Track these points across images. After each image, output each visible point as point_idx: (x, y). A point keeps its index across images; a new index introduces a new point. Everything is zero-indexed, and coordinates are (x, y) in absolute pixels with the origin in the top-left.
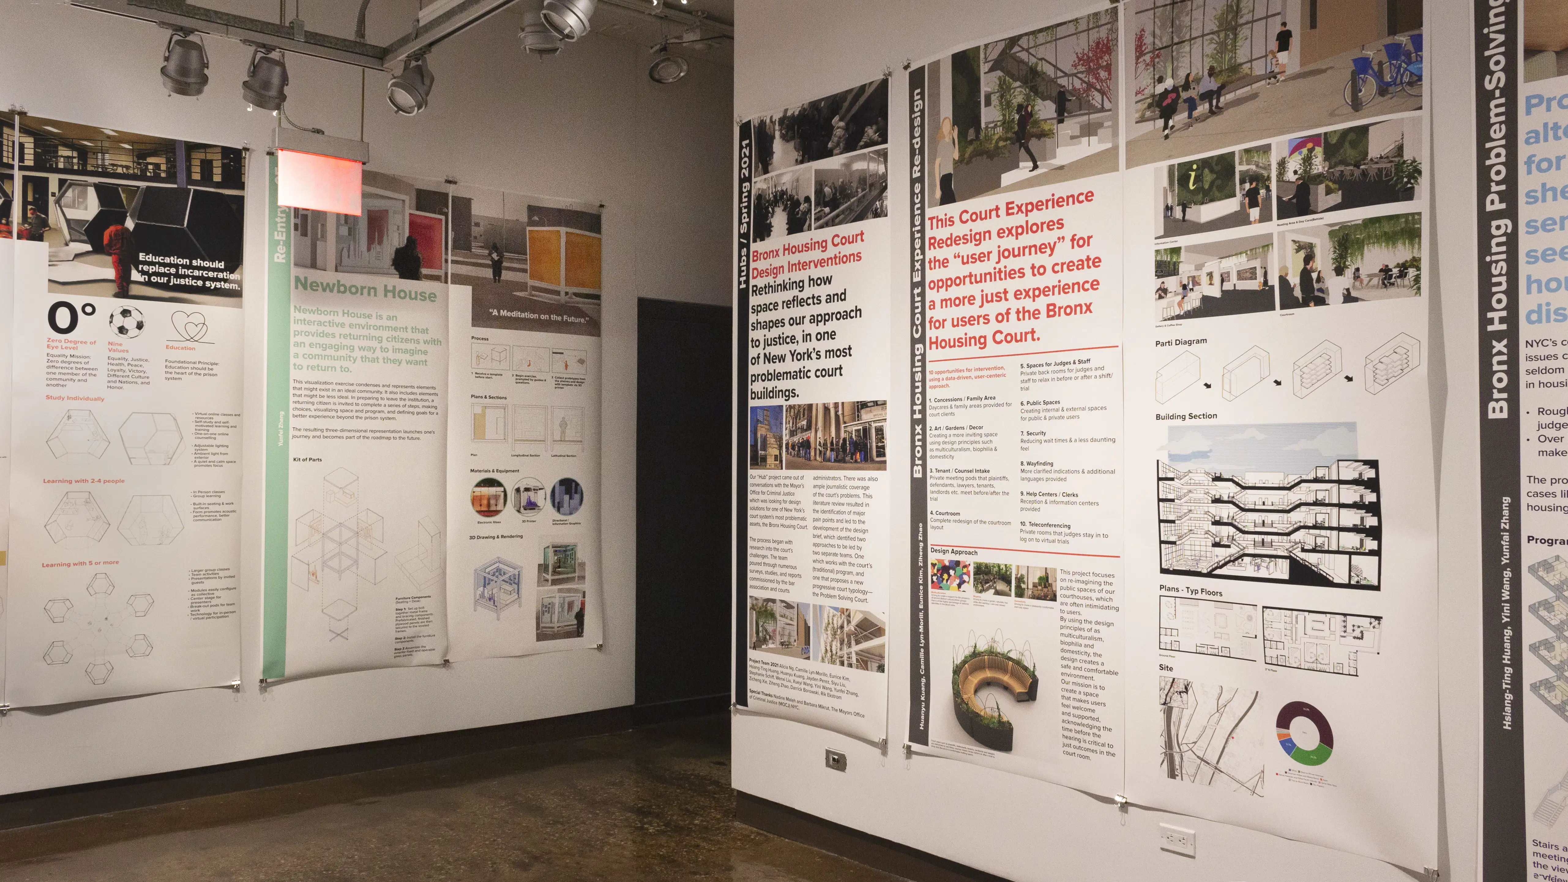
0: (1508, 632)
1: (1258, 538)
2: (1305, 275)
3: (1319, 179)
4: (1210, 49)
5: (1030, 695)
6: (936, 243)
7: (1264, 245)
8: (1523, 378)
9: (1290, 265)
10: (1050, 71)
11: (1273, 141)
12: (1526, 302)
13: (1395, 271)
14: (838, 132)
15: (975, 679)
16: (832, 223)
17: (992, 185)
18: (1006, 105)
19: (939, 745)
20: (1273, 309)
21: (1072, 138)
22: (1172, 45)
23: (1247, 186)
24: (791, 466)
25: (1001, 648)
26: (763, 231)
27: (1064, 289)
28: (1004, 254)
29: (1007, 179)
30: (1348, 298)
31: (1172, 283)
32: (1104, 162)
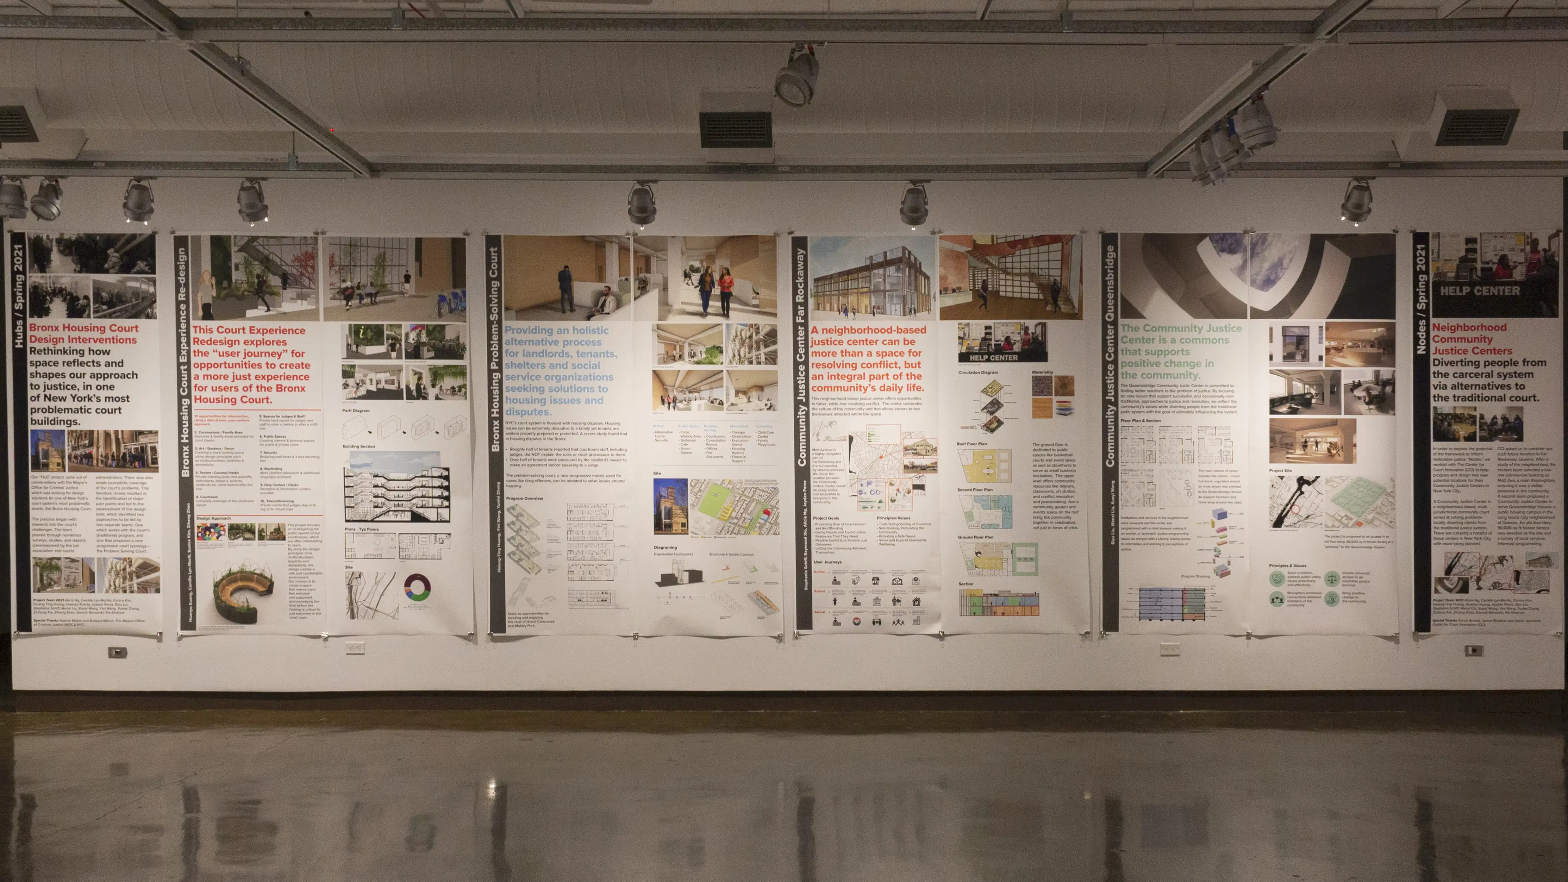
0: (499, 535)
1: (396, 503)
2: (418, 386)
3: (424, 344)
4: (371, 273)
5: (269, 590)
6: (197, 342)
7: (399, 370)
8: (505, 436)
9: (411, 380)
10: (278, 261)
11: (403, 323)
12: (506, 407)
13: (457, 389)
14: (113, 259)
15: (230, 588)
16: (110, 316)
17: (241, 315)
19: (205, 628)
20: (402, 399)
21: (291, 299)
22: (350, 266)
23: (390, 341)
24: (72, 470)
25: (248, 569)
26: (40, 311)
27: (288, 378)
28: (248, 354)
29: (250, 313)
30: (437, 398)
31: (351, 381)
32: (311, 315)
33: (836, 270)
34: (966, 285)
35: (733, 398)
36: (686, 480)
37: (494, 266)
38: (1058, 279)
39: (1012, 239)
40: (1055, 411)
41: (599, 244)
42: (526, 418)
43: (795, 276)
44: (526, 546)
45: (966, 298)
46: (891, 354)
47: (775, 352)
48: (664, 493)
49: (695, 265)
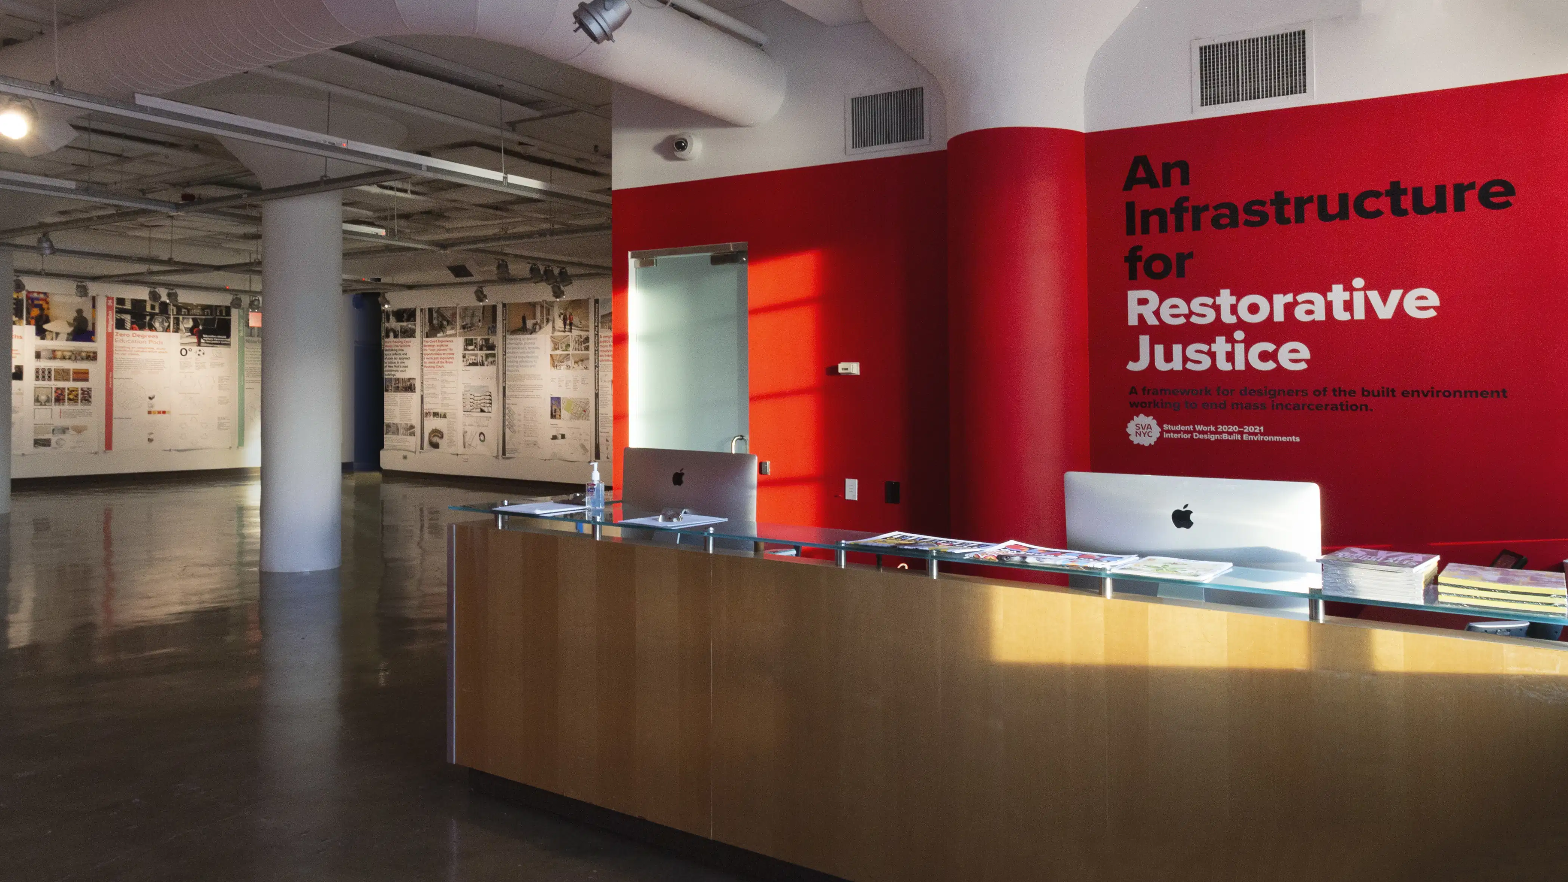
0: (505, 418)
1: (476, 405)
2: (482, 361)
3: (484, 345)
4: (470, 319)
5: (442, 437)
6: (425, 346)
7: (477, 355)
8: (507, 380)
10: (445, 315)
11: (479, 337)
12: (507, 369)
13: (493, 362)
14: (405, 318)
15: (432, 435)
16: (405, 337)
17: (436, 336)
18: (438, 320)
19: (426, 449)
20: (478, 366)
21: (449, 329)
22: (465, 317)
23: (475, 344)
24: (395, 392)
25: (437, 428)
26: (388, 336)
27: (449, 358)
28: (438, 350)
29: (438, 335)
30: (487, 365)
31: (465, 359)
32: (454, 335)
33: (608, 312)
35: (574, 365)
36: (560, 397)
37: (504, 315)
41: (533, 305)
42: (513, 373)
43: (595, 315)
44: (512, 422)
47: (588, 346)
48: (554, 403)
49: (562, 311)
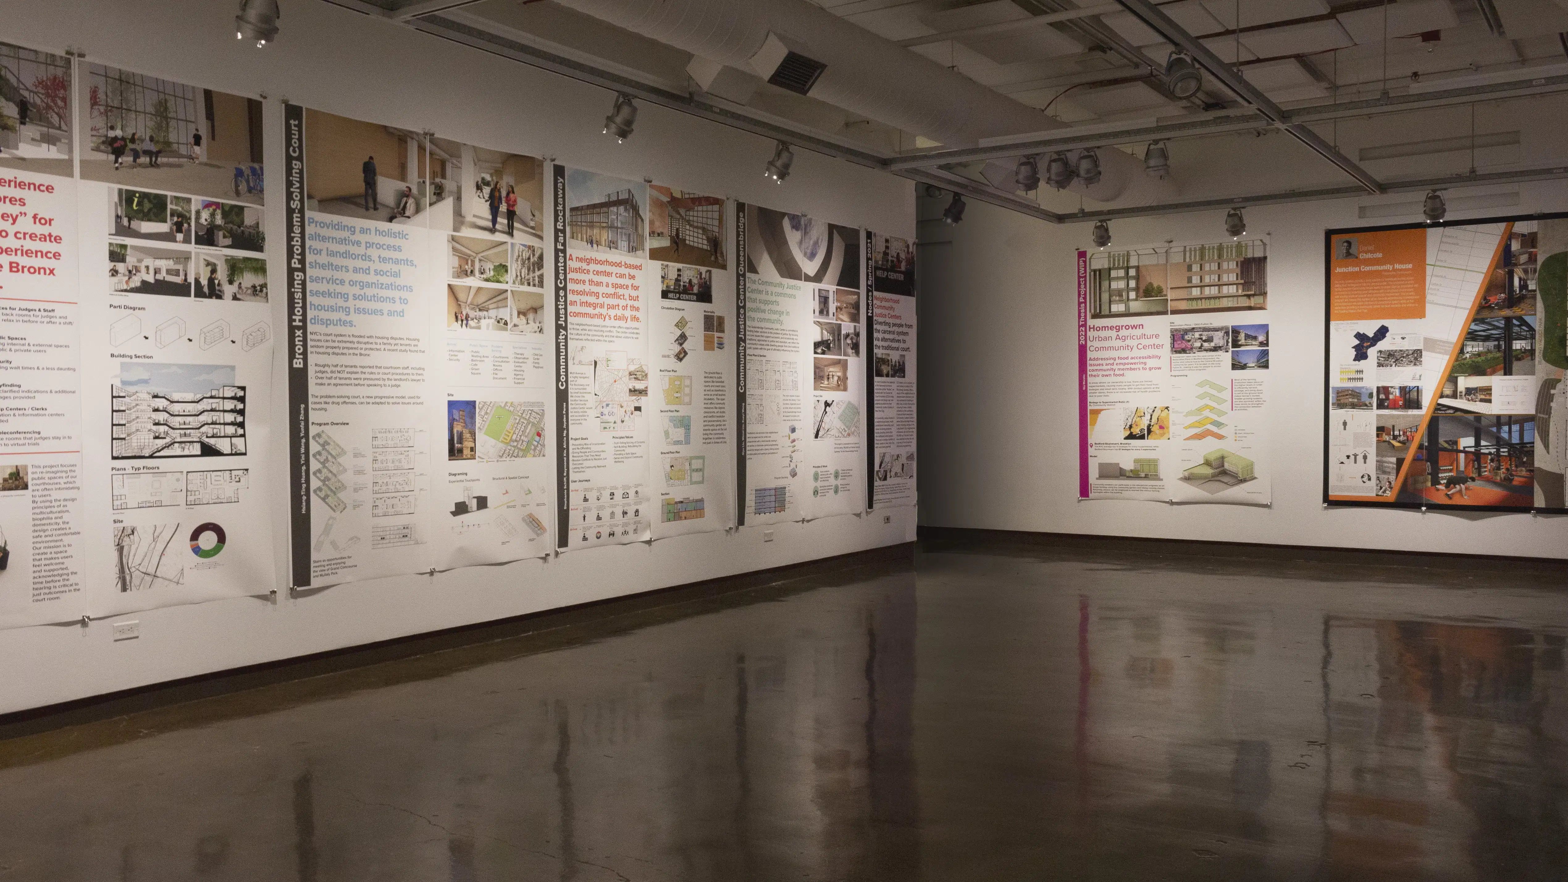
0: (304, 468)
1: (182, 432)
2: (211, 281)
3: (219, 228)
4: (151, 124)
7: (185, 258)
8: (309, 349)
9: (202, 273)
10: (13, 81)
11: (194, 197)
12: (310, 314)
13: (258, 288)
20: (189, 295)
21: (33, 139)
22: (121, 108)
23: (175, 219)
27: (28, 253)
30: (235, 298)
31: (121, 267)
32: (63, 168)
33: (585, 202)
34: (666, 231)
35: (516, 320)
36: (474, 402)
37: (295, 143)
38: (717, 234)
39: (692, 196)
40: (716, 345)
41: (402, 138)
42: (331, 329)
43: (556, 204)
44: (333, 479)
45: (665, 243)
46: (621, 287)
47: (543, 275)
48: (456, 417)
49: (488, 178)
